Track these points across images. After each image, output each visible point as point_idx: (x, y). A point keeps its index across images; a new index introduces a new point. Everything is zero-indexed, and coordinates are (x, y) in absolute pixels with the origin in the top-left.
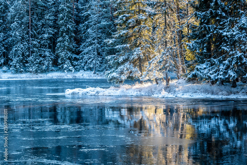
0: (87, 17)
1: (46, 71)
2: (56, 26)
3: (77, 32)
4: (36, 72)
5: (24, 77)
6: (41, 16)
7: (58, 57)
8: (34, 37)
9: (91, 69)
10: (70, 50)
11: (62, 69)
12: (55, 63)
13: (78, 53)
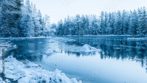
0: (129, 25)
1: (121, 35)
2: (123, 26)
3: (127, 27)
4: (119, 35)
5: (116, 36)
6: (120, 25)
7: (123, 32)
8: (118, 29)
9: (130, 34)
10: (125, 31)
11: (124, 34)
12: (122, 33)
13: (127, 31)
